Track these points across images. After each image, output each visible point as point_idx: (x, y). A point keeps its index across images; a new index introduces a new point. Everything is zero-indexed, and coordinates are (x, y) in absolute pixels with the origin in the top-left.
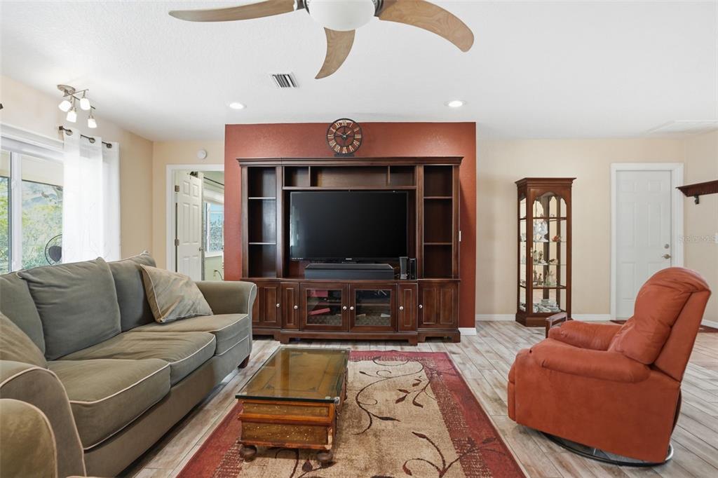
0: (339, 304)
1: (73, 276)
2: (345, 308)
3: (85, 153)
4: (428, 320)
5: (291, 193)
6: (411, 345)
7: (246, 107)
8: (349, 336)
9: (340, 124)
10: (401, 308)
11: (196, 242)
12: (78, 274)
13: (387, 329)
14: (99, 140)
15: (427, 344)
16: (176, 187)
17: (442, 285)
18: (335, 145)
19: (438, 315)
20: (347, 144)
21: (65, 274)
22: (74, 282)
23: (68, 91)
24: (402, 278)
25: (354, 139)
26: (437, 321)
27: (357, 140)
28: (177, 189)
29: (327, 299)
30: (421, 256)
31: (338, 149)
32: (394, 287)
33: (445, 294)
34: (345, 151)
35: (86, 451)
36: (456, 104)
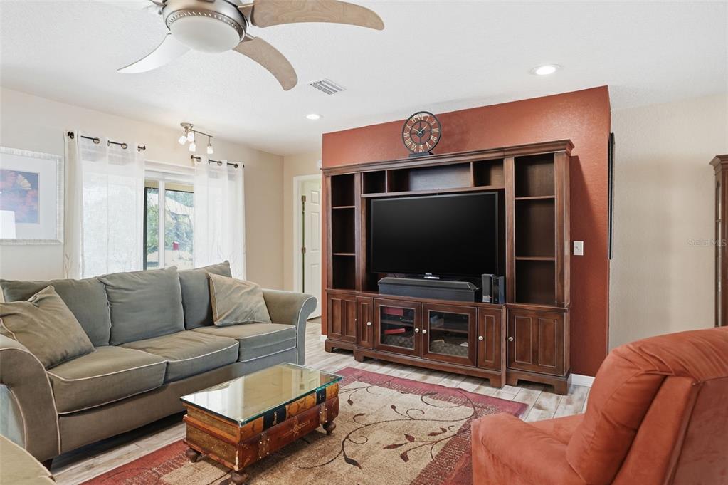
0: (412, 326)
1: (141, 281)
2: (417, 330)
3: (213, 175)
4: (522, 357)
5: (372, 201)
6: (493, 387)
7: (321, 116)
8: (421, 363)
9: (417, 119)
10: (481, 338)
11: (316, 250)
12: (145, 280)
13: (464, 362)
14: (224, 162)
15: (518, 388)
16: (302, 197)
17: (540, 313)
18: (412, 144)
19: (535, 353)
20: (423, 142)
21: (134, 279)
22: (140, 286)
23: (187, 127)
24: (484, 301)
25: (431, 134)
26: (535, 361)
27: (434, 135)
28: (303, 198)
29: (403, 317)
30: (512, 274)
31: (414, 147)
32: (473, 313)
33: (545, 327)
34: (422, 149)
35: (60, 416)
36: (546, 70)
